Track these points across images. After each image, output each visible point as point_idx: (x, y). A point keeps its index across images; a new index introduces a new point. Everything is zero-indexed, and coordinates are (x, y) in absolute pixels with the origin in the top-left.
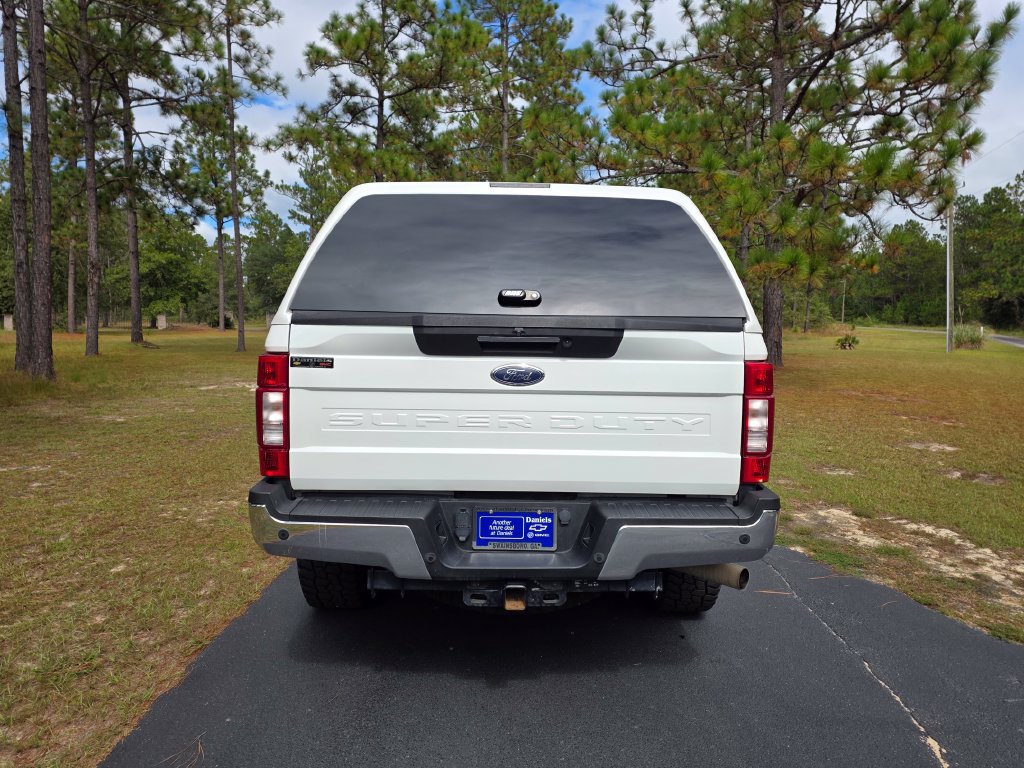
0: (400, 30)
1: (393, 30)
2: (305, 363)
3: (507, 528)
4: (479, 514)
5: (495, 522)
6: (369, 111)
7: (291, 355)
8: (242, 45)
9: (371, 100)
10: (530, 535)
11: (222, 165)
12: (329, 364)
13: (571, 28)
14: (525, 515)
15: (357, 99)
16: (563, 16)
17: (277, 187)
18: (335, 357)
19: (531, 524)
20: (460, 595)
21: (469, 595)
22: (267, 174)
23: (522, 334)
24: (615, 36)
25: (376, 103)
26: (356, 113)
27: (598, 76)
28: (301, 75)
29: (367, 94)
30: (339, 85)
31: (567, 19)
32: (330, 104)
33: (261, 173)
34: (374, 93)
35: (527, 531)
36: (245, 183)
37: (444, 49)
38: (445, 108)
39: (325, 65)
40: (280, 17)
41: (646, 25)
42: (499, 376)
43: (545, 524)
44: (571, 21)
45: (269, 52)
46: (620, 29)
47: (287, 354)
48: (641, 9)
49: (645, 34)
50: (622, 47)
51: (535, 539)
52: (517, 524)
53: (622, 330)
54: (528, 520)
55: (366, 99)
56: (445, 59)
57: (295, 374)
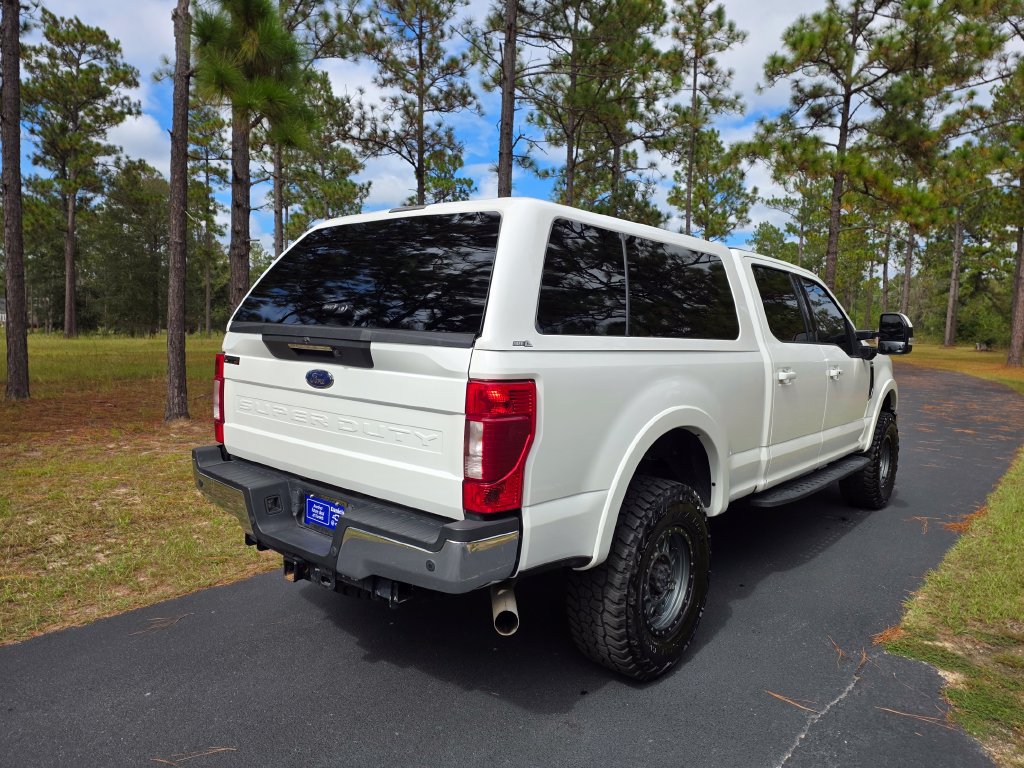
0: (875, 12)
1: (867, 15)
3: (321, 513)
5: (314, 506)
6: (836, 109)
8: (706, 74)
9: (836, 99)
11: (713, 188)
14: (329, 504)
15: (821, 100)
17: (768, 202)
19: (334, 513)
22: (755, 190)
25: (842, 99)
26: (819, 115)
28: (760, 89)
29: (833, 93)
30: (801, 90)
32: (791, 112)
33: (749, 191)
34: (841, 90)
36: (732, 203)
38: (954, 85)
39: (785, 73)
40: (744, 37)
45: (730, 74)
52: (325, 510)
54: (332, 509)
55: (831, 98)
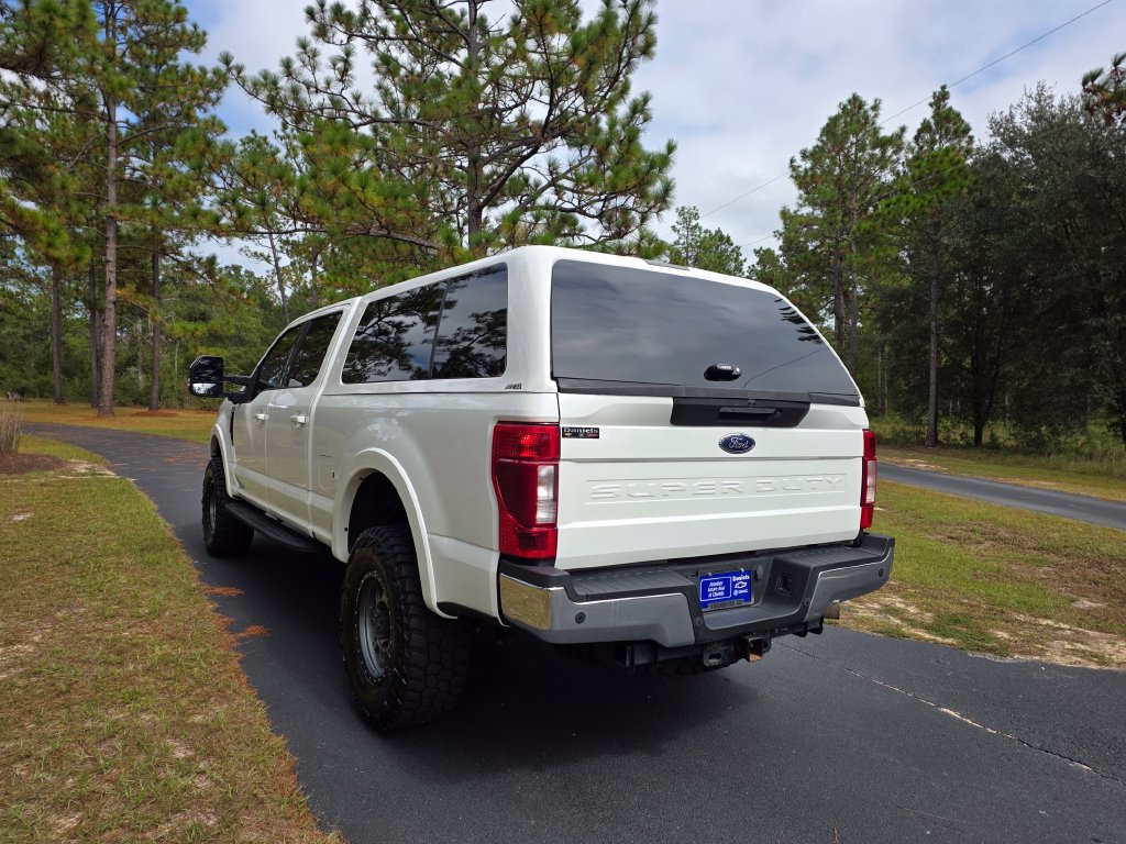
2: (575, 434)
3: (720, 589)
4: (702, 578)
5: (712, 584)
7: (561, 426)
10: (736, 593)
12: (595, 434)
13: (204, 42)
14: (732, 575)
16: (195, 26)
18: (600, 427)
19: (737, 582)
20: (701, 657)
21: (708, 656)
23: (754, 406)
24: (307, 74)
27: (276, 112)
31: (200, 31)
35: (733, 589)
37: (47, 27)
41: (344, 72)
42: (727, 445)
43: (744, 581)
44: (205, 34)
46: (314, 68)
47: (557, 425)
48: (343, 55)
49: (342, 80)
50: (313, 88)
51: (740, 596)
52: (726, 583)
53: (809, 403)
54: (735, 579)
56: (48, 39)
57: (567, 446)
